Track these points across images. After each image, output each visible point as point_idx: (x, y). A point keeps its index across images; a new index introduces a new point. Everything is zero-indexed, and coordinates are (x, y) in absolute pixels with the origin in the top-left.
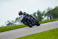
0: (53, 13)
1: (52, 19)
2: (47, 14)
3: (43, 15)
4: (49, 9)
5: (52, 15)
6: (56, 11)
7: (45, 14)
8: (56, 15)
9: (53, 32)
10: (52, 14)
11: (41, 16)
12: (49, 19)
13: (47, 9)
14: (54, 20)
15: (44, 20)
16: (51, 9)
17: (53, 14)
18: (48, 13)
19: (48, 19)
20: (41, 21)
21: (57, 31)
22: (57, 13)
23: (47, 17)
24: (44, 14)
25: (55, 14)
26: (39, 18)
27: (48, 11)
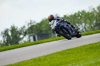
0: (37, 30)
1: (37, 40)
2: (27, 32)
3: (20, 34)
4: (31, 24)
5: (36, 34)
6: (43, 26)
7: (25, 31)
8: (43, 33)
9: (39, 63)
10: (36, 32)
11: (18, 35)
12: (32, 40)
13: (27, 24)
14: (39, 41)
15: (23, 42)
16: (35, 24)
17: (39, 31)
18: (30, 31)
19: (30, 40)
20: (18, 43)
21: (45, 60)
22: (45, 29)
23: (27, 36)
24: (22, 32)
25: (41, 31)
26: (15, 39)
27: (30, 26)
